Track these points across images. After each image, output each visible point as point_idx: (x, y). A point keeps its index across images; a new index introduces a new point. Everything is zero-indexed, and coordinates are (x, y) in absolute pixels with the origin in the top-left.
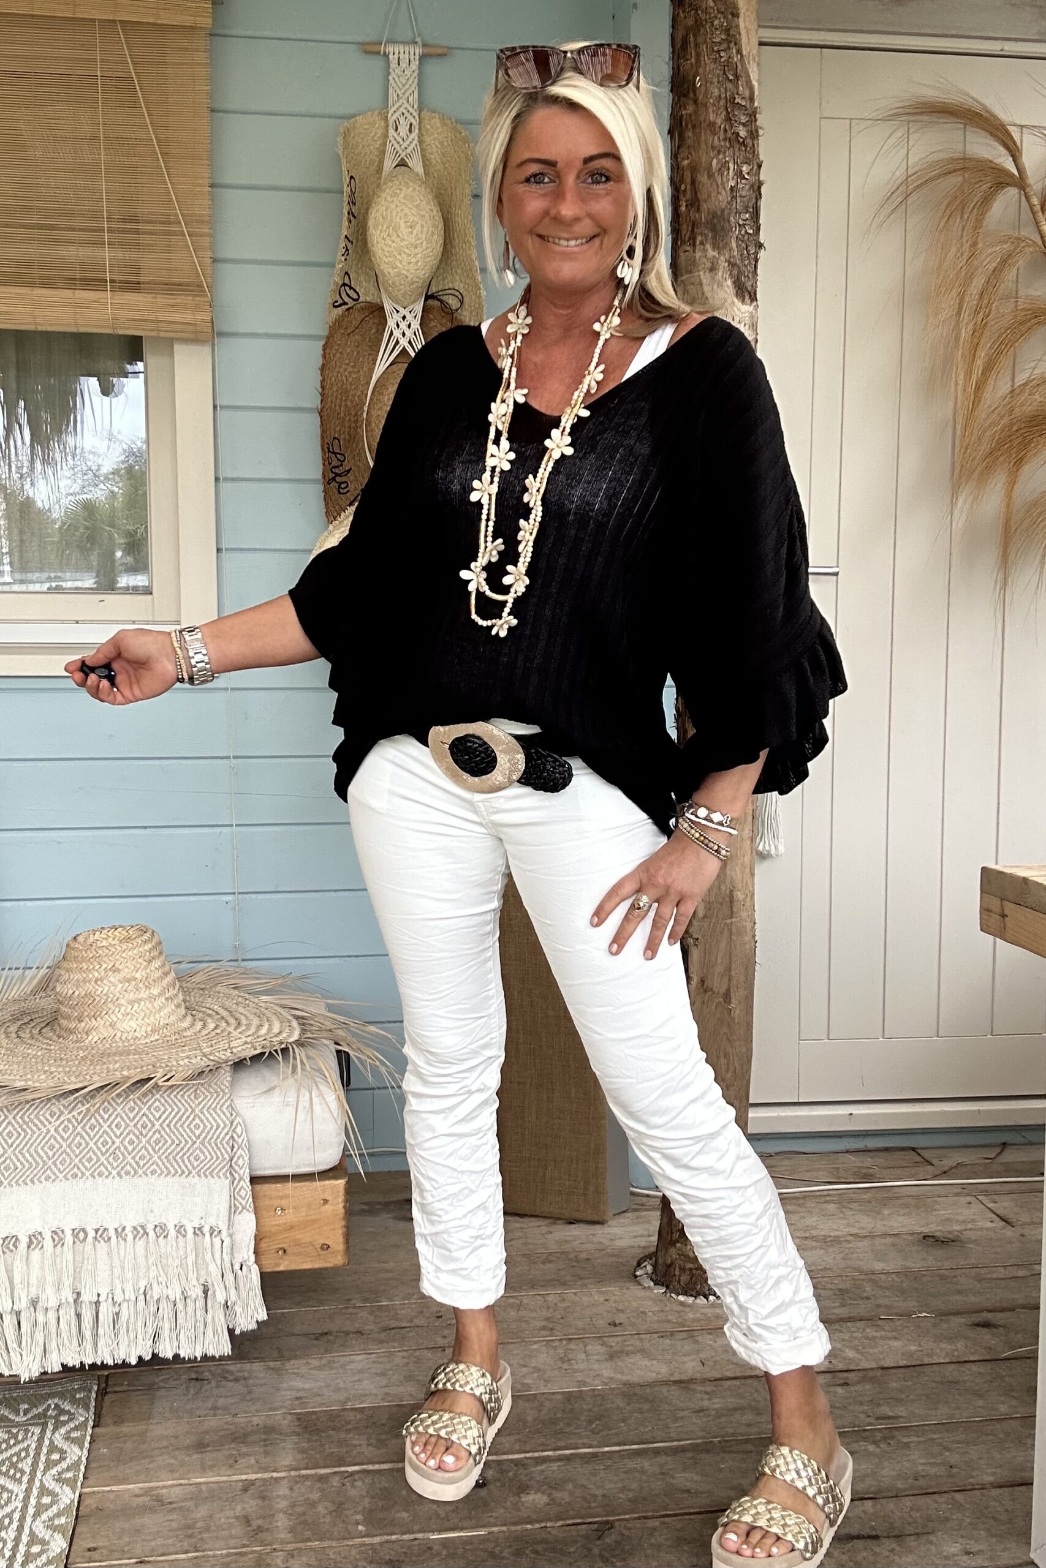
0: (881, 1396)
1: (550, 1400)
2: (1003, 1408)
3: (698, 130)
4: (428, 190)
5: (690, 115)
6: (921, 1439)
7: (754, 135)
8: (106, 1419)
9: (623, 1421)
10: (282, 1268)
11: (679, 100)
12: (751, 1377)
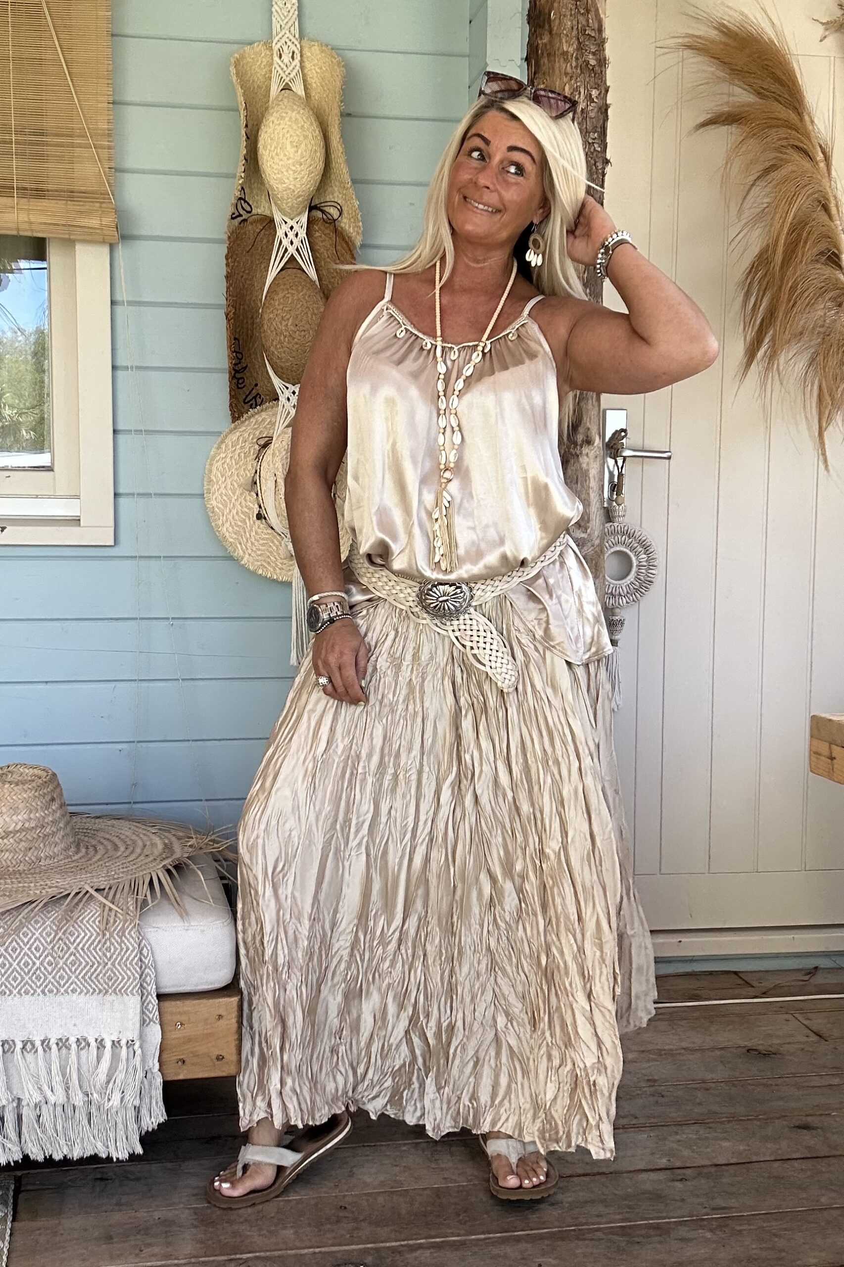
0: (715, 1190)
1: (421, 1195)
2: (823, 1200)
3: (552, 58)
4: (311, 113)
5: (546, 45)
6: (752, 1227)
7: (603, 62)
8: (22, 1215)
9: (486, 1213)
10: (181, 1077)
11: (535, 31)
12: (599, 1174)
